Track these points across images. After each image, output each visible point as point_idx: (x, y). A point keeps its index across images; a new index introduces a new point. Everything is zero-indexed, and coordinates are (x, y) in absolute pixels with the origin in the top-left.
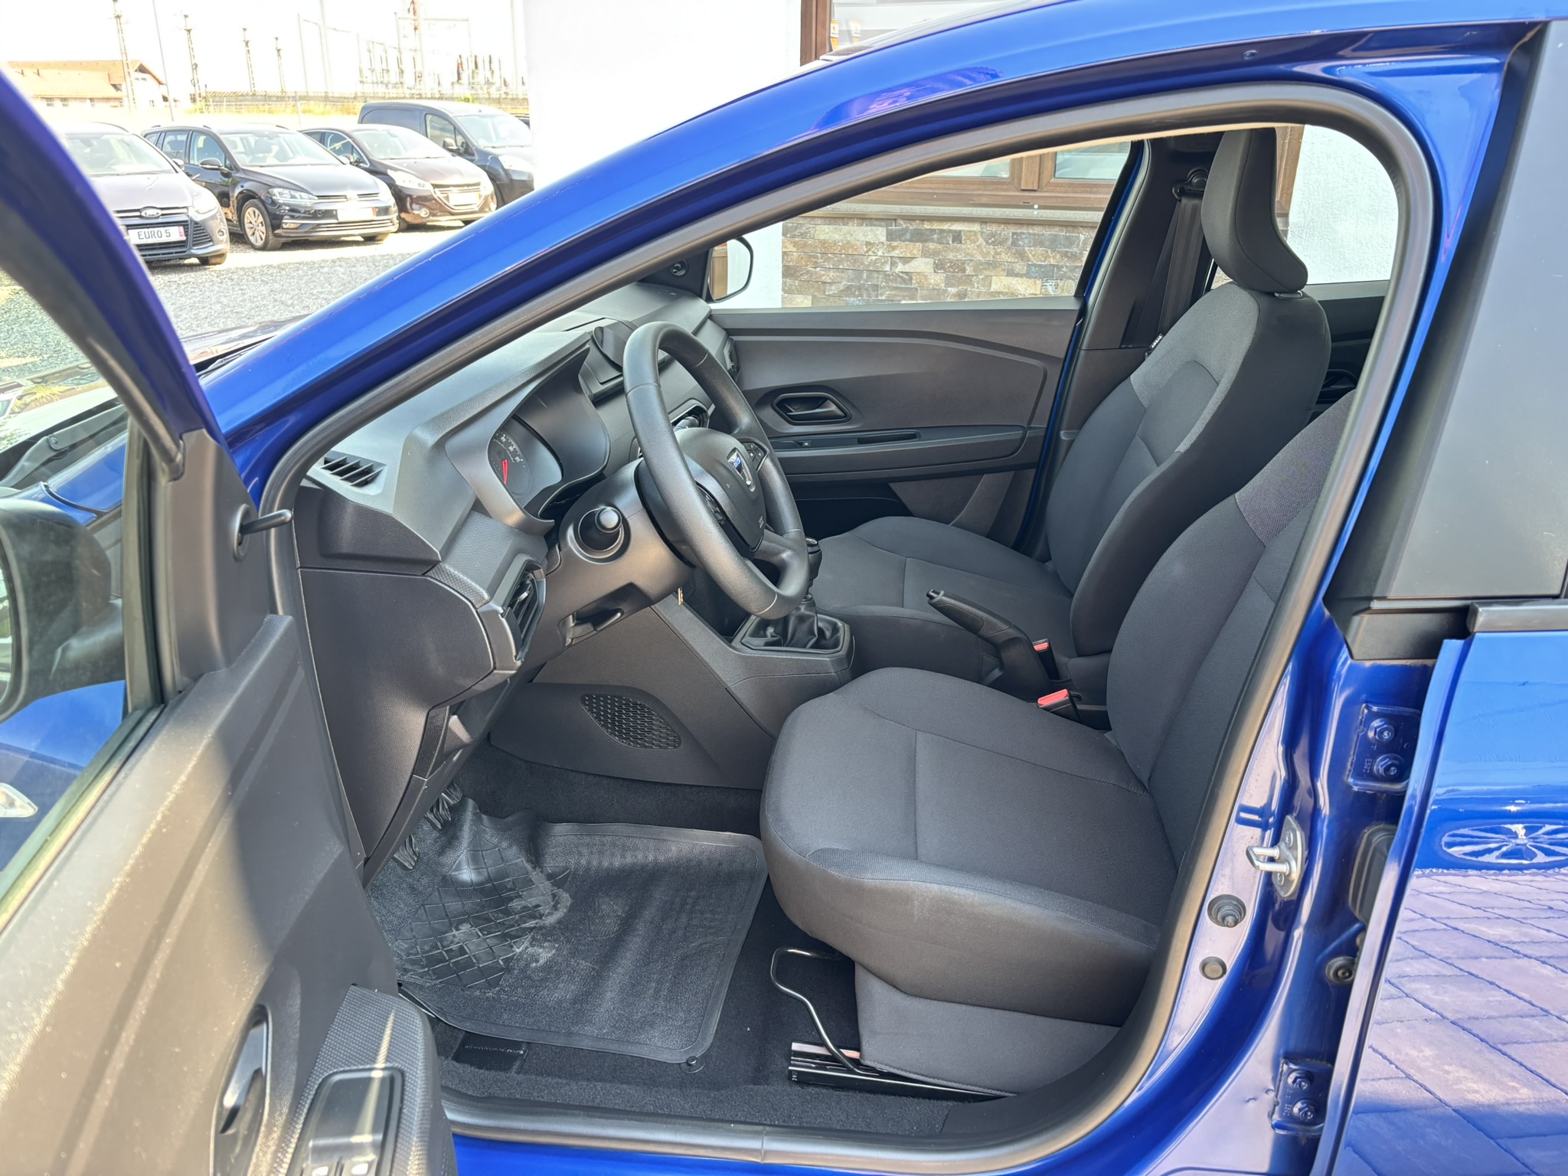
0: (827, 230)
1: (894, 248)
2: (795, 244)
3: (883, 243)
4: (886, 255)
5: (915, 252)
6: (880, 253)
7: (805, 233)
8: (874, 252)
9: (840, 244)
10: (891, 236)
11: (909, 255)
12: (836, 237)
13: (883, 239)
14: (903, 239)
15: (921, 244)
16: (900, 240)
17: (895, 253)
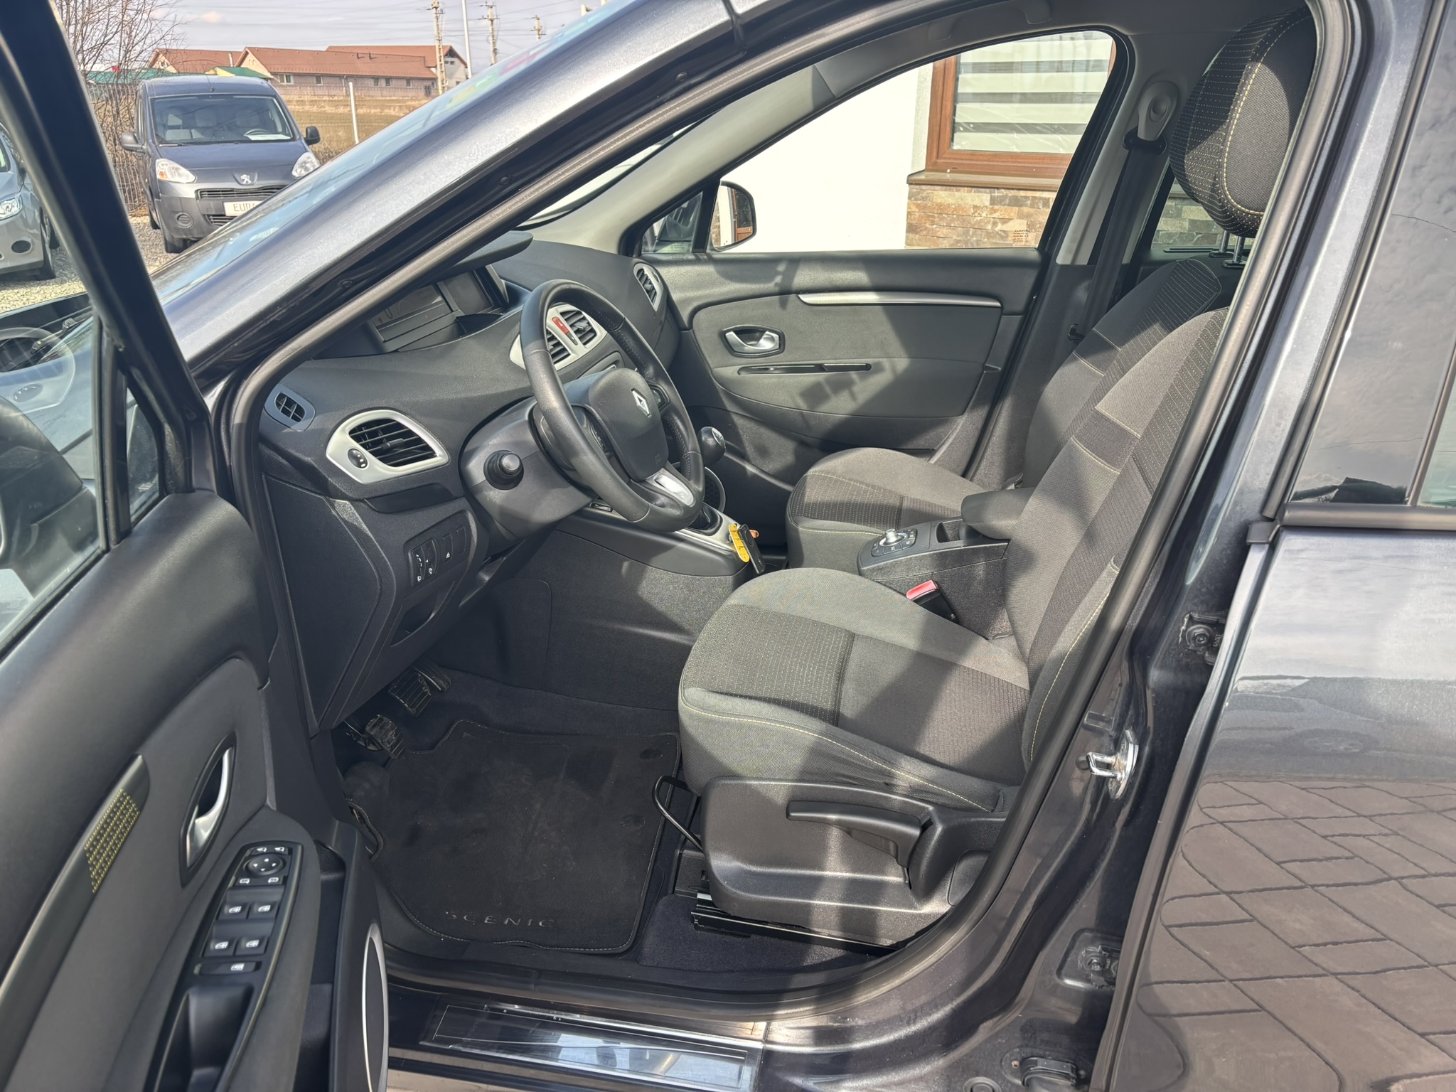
0: (943, 195)
1: (995, 211)
2: (918, 206)
3: (987, 207)
4: (989, 216)
5: (1012, 214)
6: (984, 215)
7: (926, 197)
8: (979, 214)
9: (953, 206)
10: (993, 201)
11: (1007, 217)
12: (950, 201)
13: (987, 203)
14: (1003, 203)
15: (1017, 208)
16: (1001, 205)
17: (996, 215)
